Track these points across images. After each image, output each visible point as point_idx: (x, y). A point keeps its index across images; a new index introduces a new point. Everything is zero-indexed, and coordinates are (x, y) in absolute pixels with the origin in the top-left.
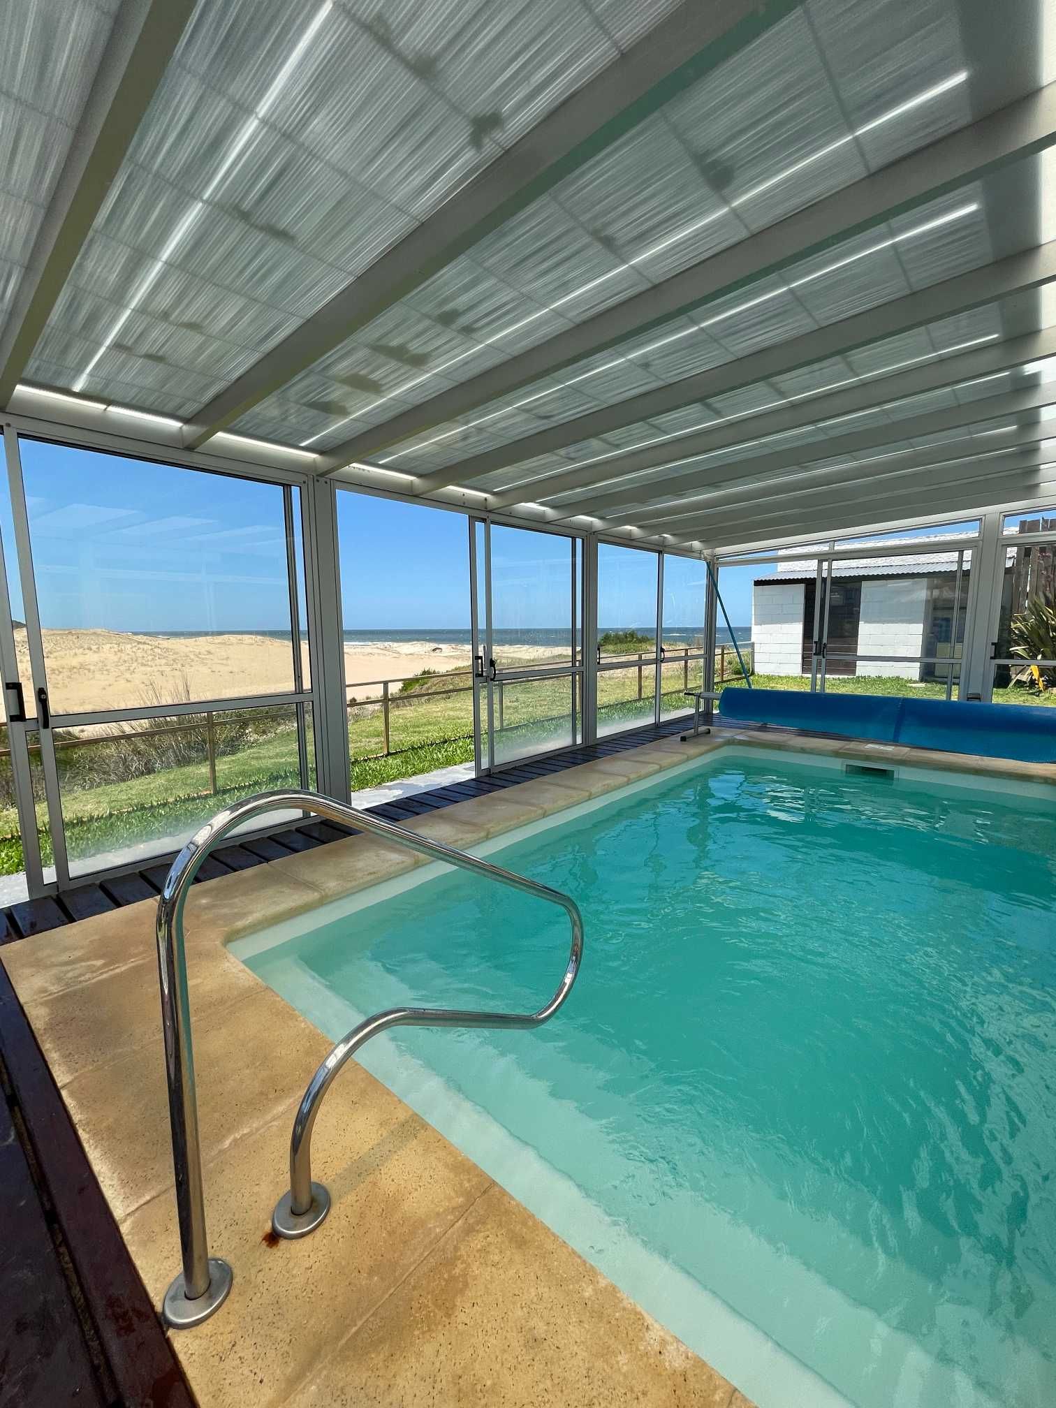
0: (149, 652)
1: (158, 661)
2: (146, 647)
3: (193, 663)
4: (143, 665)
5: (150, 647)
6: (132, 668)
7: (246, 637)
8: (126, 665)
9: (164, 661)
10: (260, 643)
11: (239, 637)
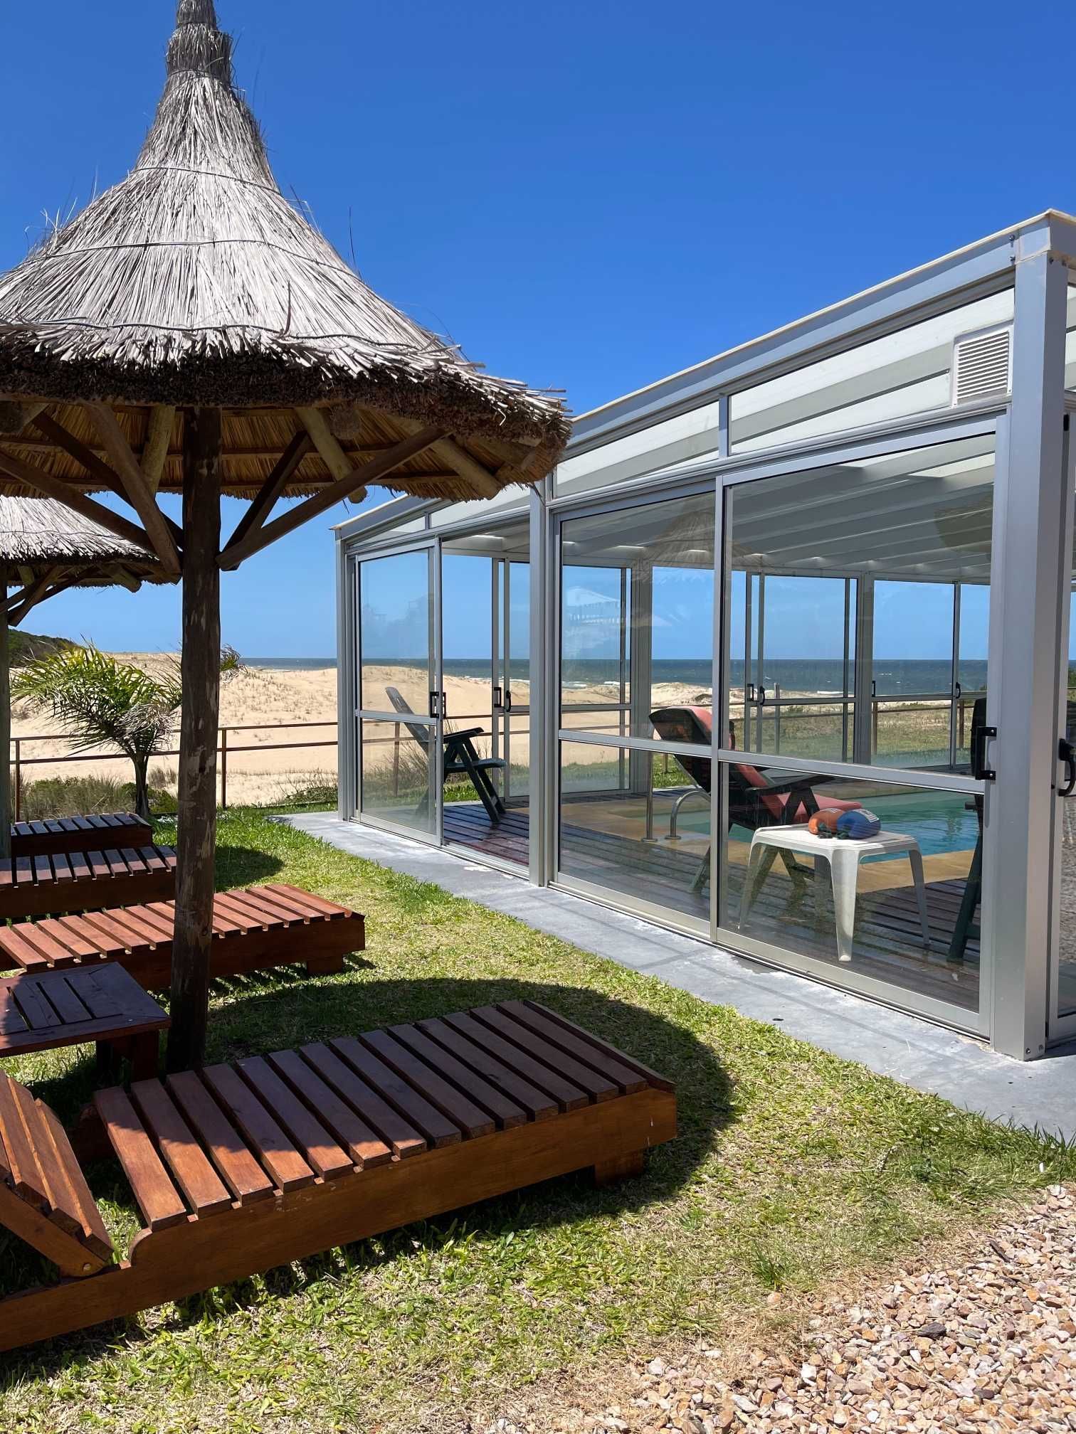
0: (261, 690)
1: (275, 705)
2: (257, 681)
3: (322, 709)
4: (254, 709)
5: (262, 683)
6: (239, 714)
7: (395, 669)
8: (232, 708)
9: (281, 704)
10: (415, 680)
11: (387, 669)
